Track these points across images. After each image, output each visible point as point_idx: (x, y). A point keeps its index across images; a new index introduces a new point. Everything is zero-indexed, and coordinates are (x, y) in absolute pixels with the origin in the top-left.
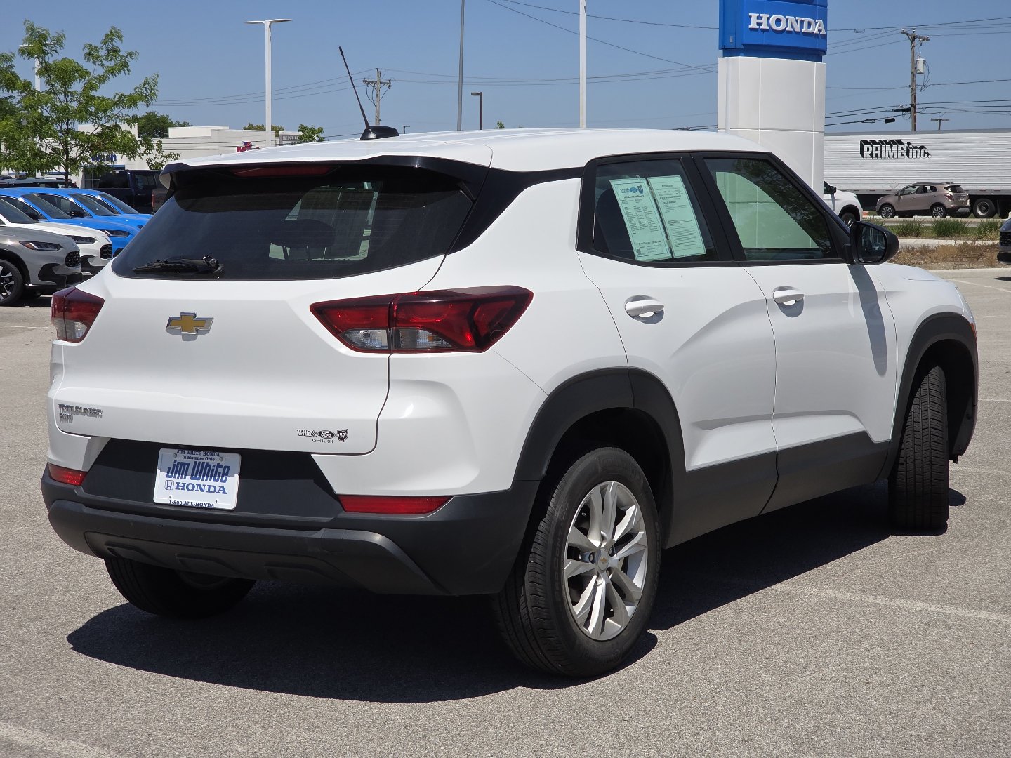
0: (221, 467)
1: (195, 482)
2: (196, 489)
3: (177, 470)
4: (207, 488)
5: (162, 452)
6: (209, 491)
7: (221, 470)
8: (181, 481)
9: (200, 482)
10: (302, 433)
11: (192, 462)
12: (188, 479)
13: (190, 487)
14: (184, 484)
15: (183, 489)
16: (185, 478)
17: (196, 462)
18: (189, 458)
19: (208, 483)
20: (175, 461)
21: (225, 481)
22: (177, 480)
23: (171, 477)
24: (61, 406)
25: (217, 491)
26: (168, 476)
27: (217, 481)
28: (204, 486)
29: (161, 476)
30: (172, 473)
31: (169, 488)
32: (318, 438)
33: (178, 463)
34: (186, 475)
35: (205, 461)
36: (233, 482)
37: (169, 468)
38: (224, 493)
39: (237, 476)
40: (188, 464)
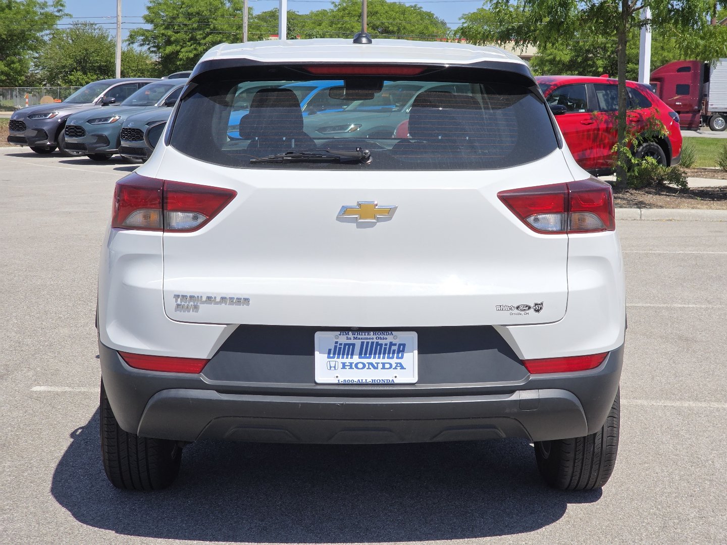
0: (395, 345)
1: (365, 361)
2: (367, 367)
3: (339, 351)
4: (380, 366)
5: (318, 335)
6: (384, 368)
7: (395, 348)
8: (347, 361)
9: (372, 360)
10: (501, 308)
11: (358, 343)
12: (356, 359)
13: (360, 366)
14: (351, 364)
15: (351, 368)
16: (351, 358)
17: (363, 343)
18: (355, 338)
19: (381, 360)
20: (336, 343)
21: (402, 357)
22: (341, 360)
23: (333, 357)
24: (177, 297)
25: (394, 367)
26: (329, 357)
27: (393, 358)
28: (377, 363)
29: (320, 358)
30: (334, 354)
31: (333, 368)
32: (516, 311)
33: (340, 344)
34: (352, 354)
35: (375, 340)
36: (411, 358)
37: (330, 350)
38: (402, 368)
39: (416, 352)
40: (354, 345)
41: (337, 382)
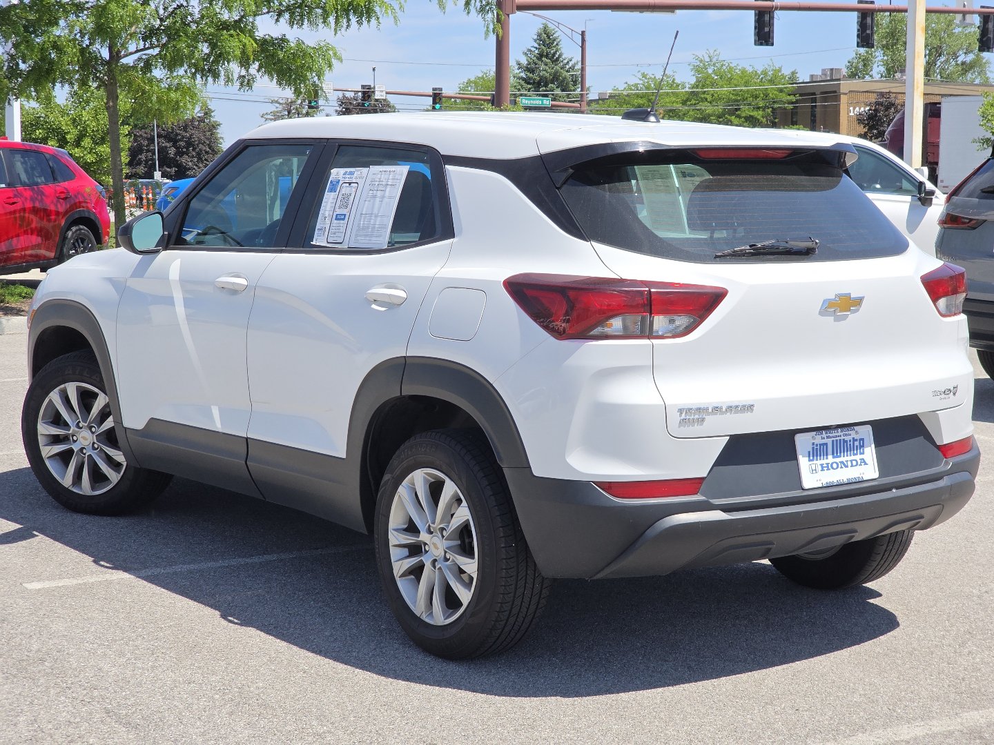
0: (856, 440)
1: (838, 460)
2: (840, 466)
3: (817, 452)
4: (849, 464)
5: (799, 438)
6: (852, 466)
7: (857, 443)
8: (824, 462)
9: (842, 459)
10: (936, 393)
11: (829, 441)
12: (830, 459)
13: (835, 466)
14: (828, 464)
15: (828, 469)
16: (827, 458)
17: (833, 441)
18: (828, 437)
19: (849, 458)
20: (813, 444)
21: (863, 453)
22: (819, 462)
23: (813, 460)
24: (681, 411)
25: (859, 463)
26: (810, 460)
27: (857, 454)
28: (847, 461)
29: (803, 461)
30: (813, 456)
31: (814, 472)
32: (943, 396)
33: (817, 445)
34: (827, 455)
35: (842, 438)
36: (870, 453)
37: (809, 452)
38: (866, 464)
39: (873, 446)
40: (826, 444)
41: (821, 485)
